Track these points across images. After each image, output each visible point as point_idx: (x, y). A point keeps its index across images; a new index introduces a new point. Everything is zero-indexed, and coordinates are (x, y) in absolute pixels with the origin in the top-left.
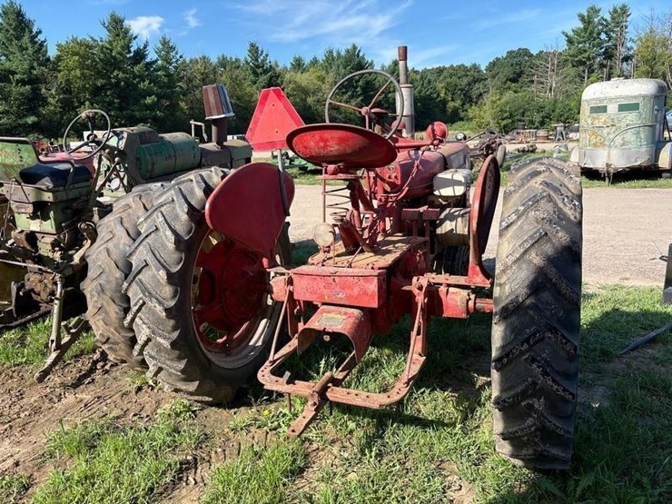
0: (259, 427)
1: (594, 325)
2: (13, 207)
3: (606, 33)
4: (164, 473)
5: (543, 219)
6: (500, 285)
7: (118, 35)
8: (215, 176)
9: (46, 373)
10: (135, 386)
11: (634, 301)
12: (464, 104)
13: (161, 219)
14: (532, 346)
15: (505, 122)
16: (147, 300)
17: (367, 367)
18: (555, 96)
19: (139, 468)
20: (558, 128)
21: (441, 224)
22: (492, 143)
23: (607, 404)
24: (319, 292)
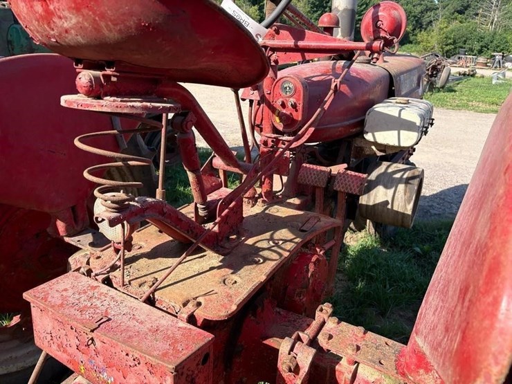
12: (414, 29)
15: (448, 48)
18: (495, 29)
20: (497, 57)
22: (438, 64)
24: (70, 351)
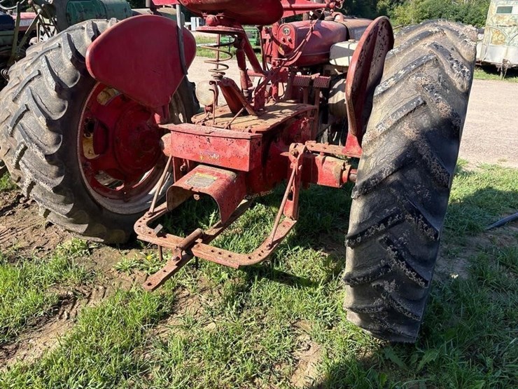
0: (142, 270)
1: (468, 201)
4: (41, 306)
5: (425, 85)
6: (366, 158)
11: (508, 182)
12: (391, 4)
13: (45, 64)
14: (390, 227)
16: (28, 144)
17: (253, 222)
18: (469, 2)
19: (20, 300)
21: (333, 94)
23: (465, 276)
24: (194, 150)
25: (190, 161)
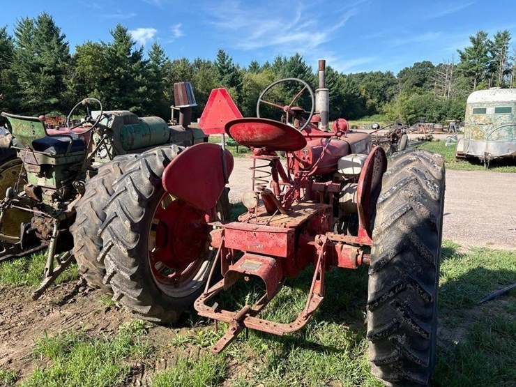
0: (195, 344)
1: (462, 279)
2: (26, 167)
3: (491, 52)
4: (118, 375)
5: (410, 197)
6: (376, 246)
7: (122, 41)
8: (173, 152)
9: (40, 293)
10: (106, 306)
11: (495, 262)
12: (379, 102)
13: (130, 182)
14: (397, 294)
15: (410, 117)
16: (115, 242)
17: (282, 302)
18: (450, 98)
19: (100, 371)
20: (451, 123)
21: (342, 195)
22: (398, 133)
23: (464, 342)
24: (243, 242)
25: (234, 250)
